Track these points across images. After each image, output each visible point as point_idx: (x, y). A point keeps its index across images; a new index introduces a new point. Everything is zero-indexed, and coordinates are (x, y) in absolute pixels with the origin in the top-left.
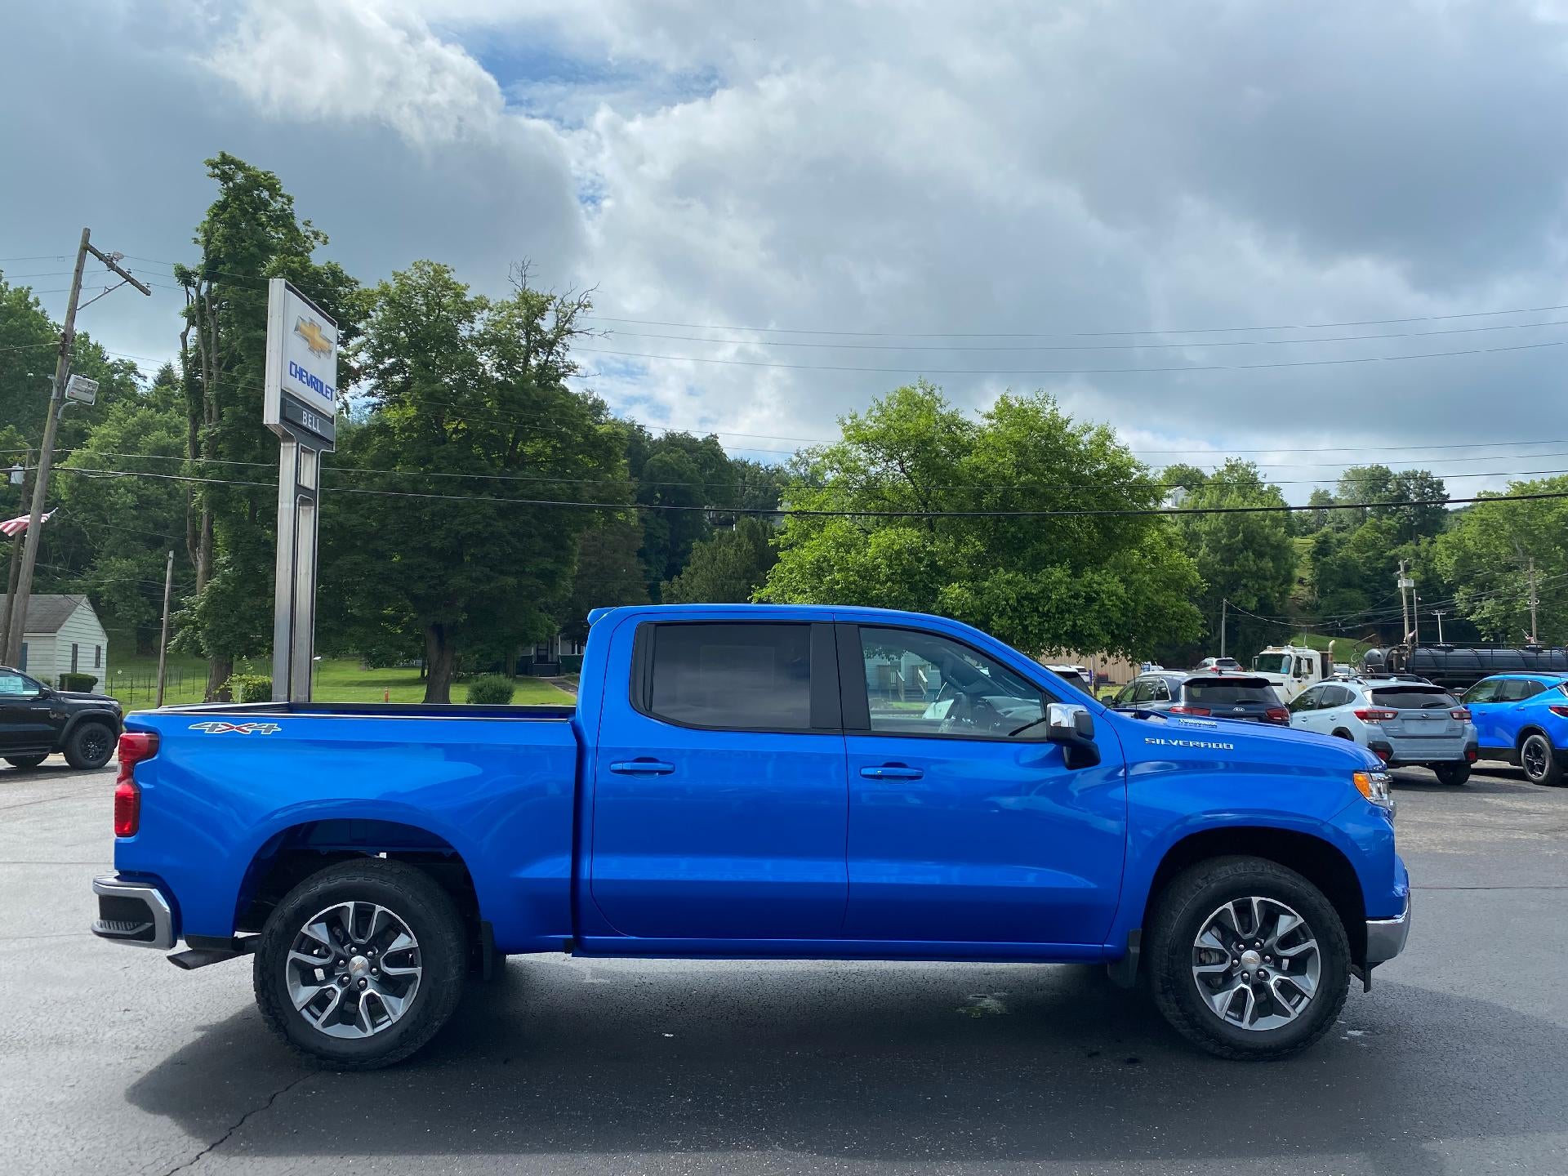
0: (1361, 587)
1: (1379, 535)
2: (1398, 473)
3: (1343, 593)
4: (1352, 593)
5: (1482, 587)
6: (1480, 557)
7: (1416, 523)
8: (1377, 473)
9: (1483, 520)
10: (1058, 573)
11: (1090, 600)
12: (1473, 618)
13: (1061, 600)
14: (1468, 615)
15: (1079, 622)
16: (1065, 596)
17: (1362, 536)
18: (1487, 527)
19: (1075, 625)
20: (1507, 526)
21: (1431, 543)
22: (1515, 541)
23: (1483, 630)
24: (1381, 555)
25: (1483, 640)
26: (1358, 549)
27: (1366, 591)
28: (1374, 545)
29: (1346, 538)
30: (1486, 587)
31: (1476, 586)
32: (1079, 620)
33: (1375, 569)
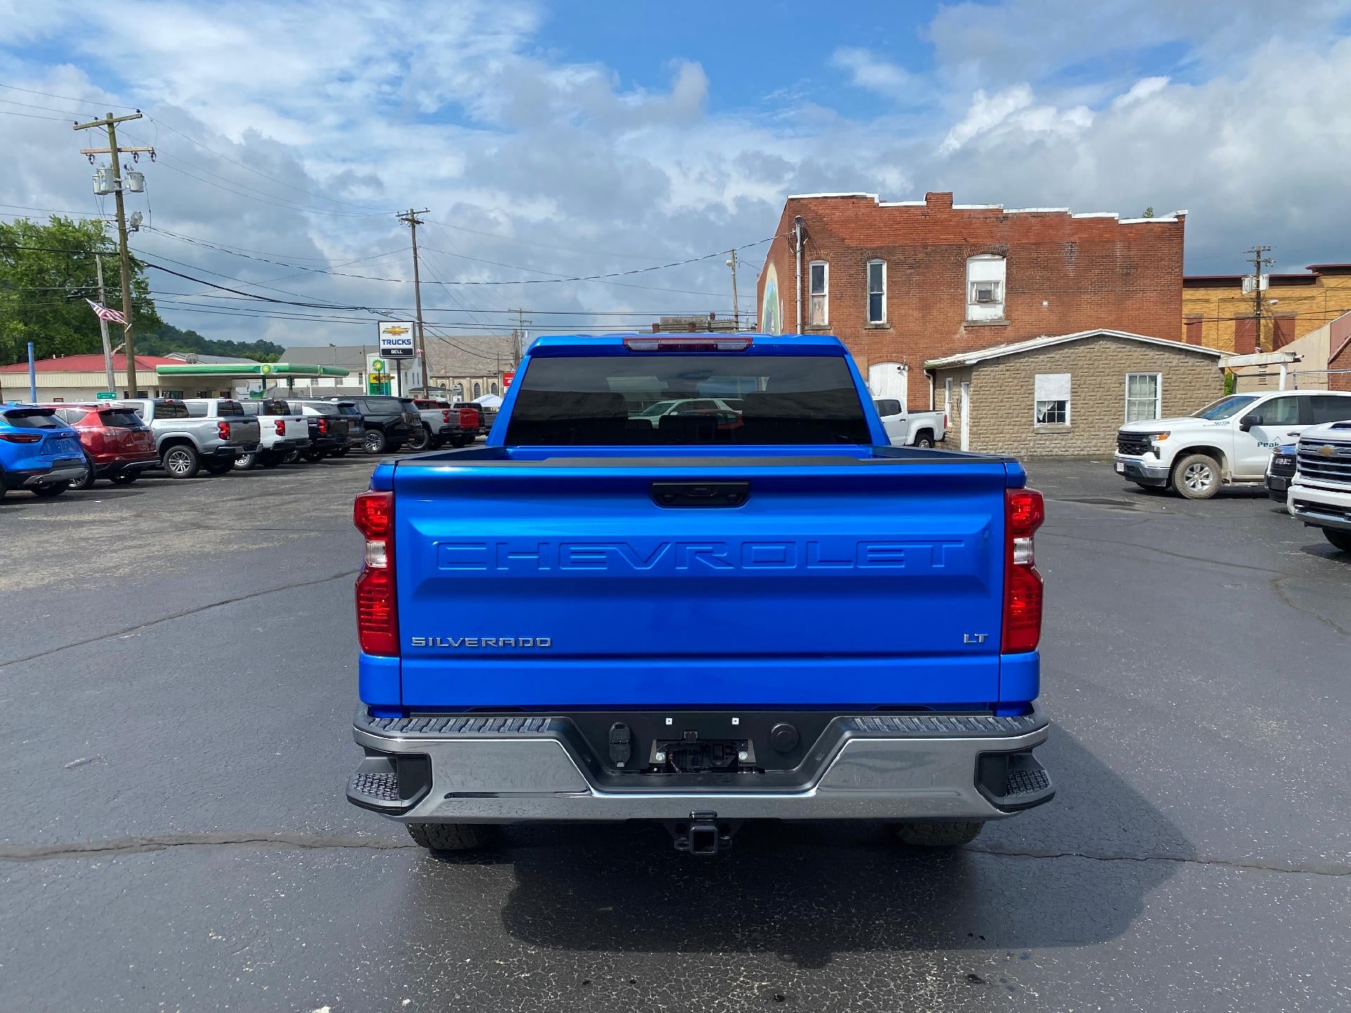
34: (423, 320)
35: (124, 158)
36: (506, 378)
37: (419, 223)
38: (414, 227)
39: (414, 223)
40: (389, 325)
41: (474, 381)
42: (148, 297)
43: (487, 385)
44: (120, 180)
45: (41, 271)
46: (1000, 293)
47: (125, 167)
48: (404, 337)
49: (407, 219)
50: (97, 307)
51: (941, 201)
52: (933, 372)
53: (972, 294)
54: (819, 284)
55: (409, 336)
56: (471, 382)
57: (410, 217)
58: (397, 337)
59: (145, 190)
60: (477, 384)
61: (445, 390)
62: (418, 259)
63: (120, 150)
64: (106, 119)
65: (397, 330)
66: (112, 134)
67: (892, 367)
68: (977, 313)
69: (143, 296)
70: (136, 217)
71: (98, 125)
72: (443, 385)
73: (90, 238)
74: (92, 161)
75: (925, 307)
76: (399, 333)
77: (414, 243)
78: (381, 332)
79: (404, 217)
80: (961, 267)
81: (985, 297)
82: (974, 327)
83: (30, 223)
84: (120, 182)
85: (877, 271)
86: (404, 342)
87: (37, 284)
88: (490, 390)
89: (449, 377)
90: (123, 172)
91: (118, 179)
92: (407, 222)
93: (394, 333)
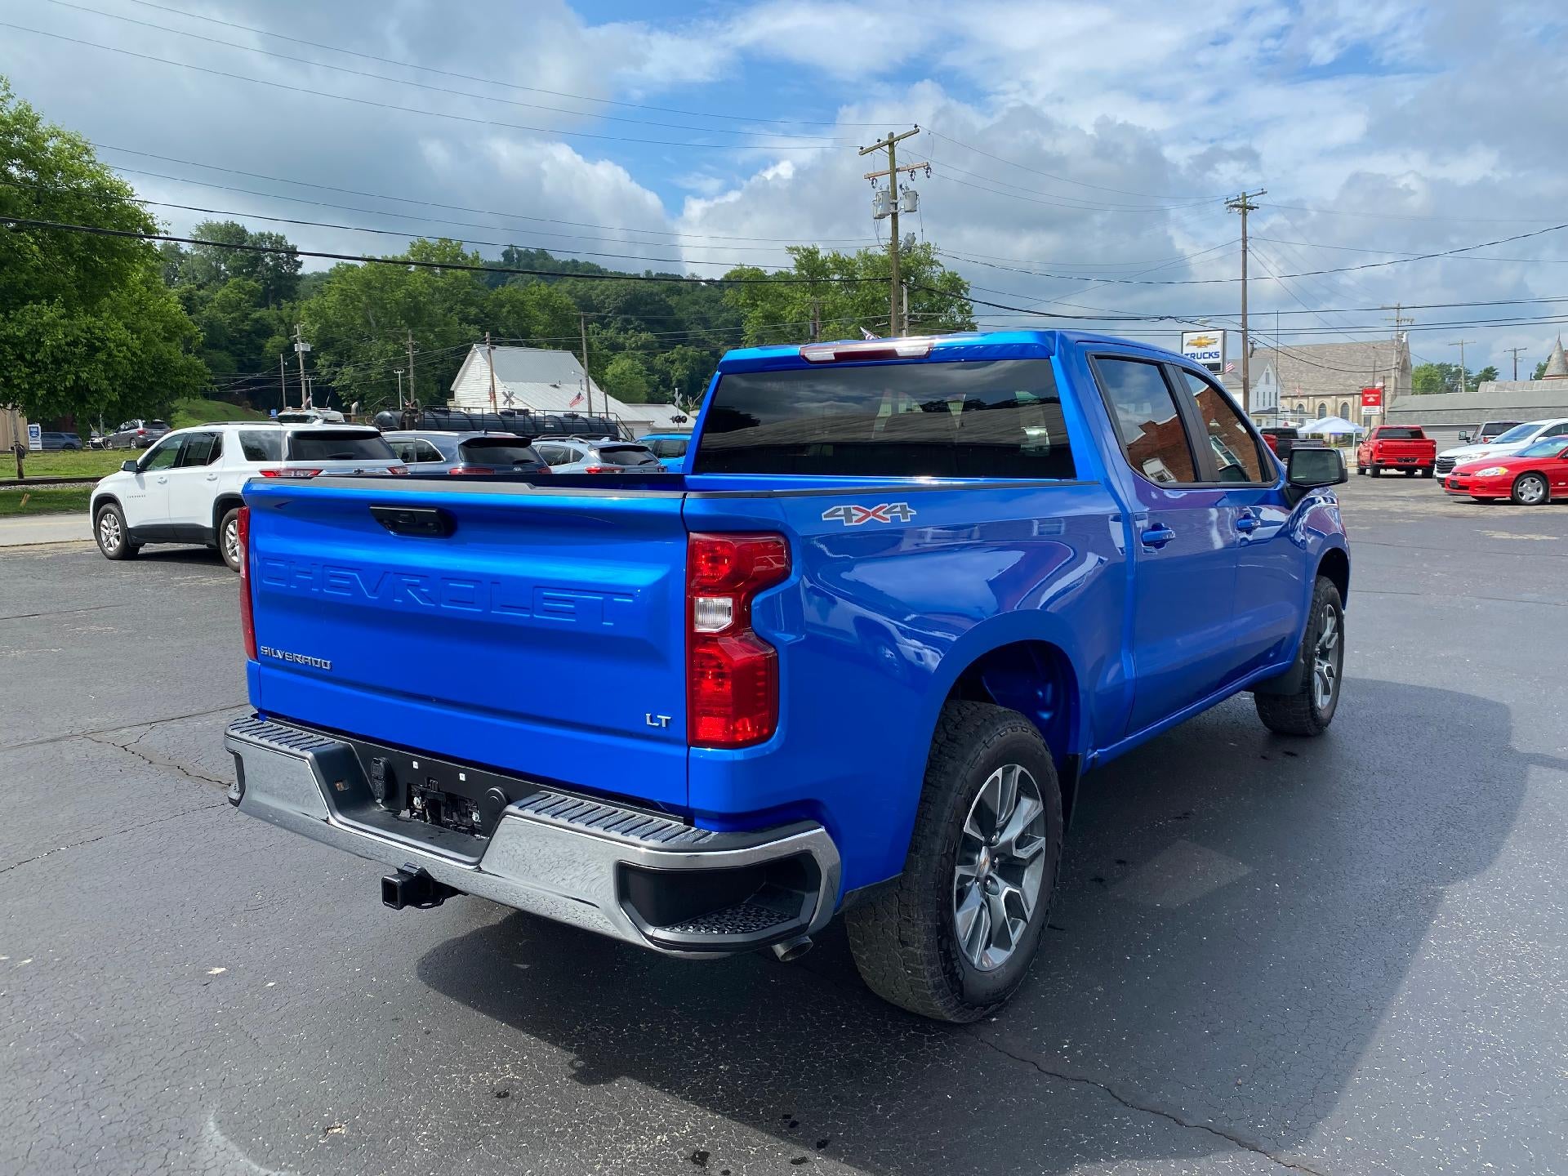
0: (227, 348)
1: (243, 296)
2: (253, 234)
3: (210, 354)
4: (220, 354)
5: (341, 355)
6: (338, 326)
7: (272, 287)
8: (233, 230)
9: (342, 290)
10: (50, 313)
11: (93, 349)
12: (334, 384)
13: (59, 346)
14: (330, 381)
15: (84, 375)
16: (63, 342)
17: (226, 296)
18: (347, 298)
19: (78, 377)
20: (364, 298)
21: (292, 309)
22: (370, 313)
23: (342, 395)
24: (246, 316)
25: (344, 404)
26: (223, 309)
27: (233, 353)
28: (237, 306)
29: (208, 297)
30: (344, 356)
31: (335, 354)
32: (83, 372)
33: (240, 331)
34: (1249, 326)
35: (902, 178)
36: (1366, 395)
37: (1252, 208)
38: (1245, 214)
39: (1246, 209)
40: (1195, 336)
41: (1341, 400)
42: (973, 320)
43: (1314, 406)
44: (896, 201)
45: (874, 300)
47: (901, 186)
48: (1211, 349)
49: (1236, 206)
50: (869, 335)
55: (1218, 347)
56: (1336, 401)
57: (1240, 203)
58: (1203, 350)
59: (918, 209)
60: (1322, 405)
61: (1302, 412)
62: (1248, 252)
63: (898, 170)
64: (887, 139)
65: (1203, 341)
66: (892, 153)
69: (967, 319)
70: (909, 238)
71: (879, 147)
72: (1301, 406)
73: (920, 263)
74: (874, 185)
76: (1206, 345)
77: (1244, 232)
78: (1184, 345)
79: (1233, 203)
83: (869, 253)
84: (896, 204)
86: (1210, 355)
87: (870, 314)
88: (1339, 411)
89: (1308, 396)
90: (899, 193)
91: (894, 201)
92: (1236, 209)
93: (1200, 345)
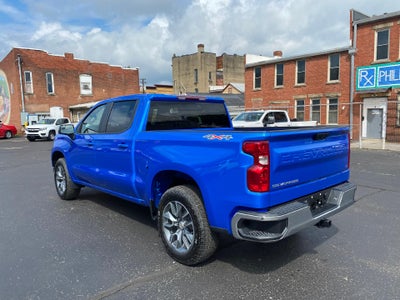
46: (90, 86)
51: (69, 56)
52: (71, 110)
53: (82, 86)
54: (28, 79)
67: (58, 108)
68: (84, 92)
75: (67, 89)
80: (78, 78)
81: (86, 88)
82: (84, 96)
85: (50, 76)
